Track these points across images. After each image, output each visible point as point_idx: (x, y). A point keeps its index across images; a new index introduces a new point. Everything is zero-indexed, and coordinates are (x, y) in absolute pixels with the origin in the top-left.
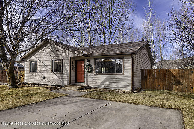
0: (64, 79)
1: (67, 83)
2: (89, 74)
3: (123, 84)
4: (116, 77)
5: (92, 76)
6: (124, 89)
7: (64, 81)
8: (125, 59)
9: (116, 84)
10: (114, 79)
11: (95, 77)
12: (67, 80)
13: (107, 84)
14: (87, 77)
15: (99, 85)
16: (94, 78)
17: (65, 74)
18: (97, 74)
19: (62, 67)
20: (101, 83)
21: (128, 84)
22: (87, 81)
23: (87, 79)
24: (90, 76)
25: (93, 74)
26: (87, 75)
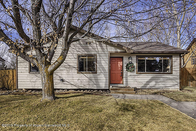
0: (99, 81)
1: (104, 86)
2: (129, 73)
3: (172, 83)
4: (163, 76)
5: (134, 75)
6: (173, 88)
7: (100, 83)
8: (173, 58)
9: (163, 83)
10: (162, 79)
11: (138, 76)
12: (105, 81)
13: (152, 84)
14: (126, 77)
15: (143, 85)
16: (135, 78)
17: (102, 74)
18: (140, 73)
19: (96, 66)
20: (145, 83)
21: (176, 83)
22: (127, 82)
23: (127, 80)
24: (131, 75)
25: (135, 74)
26: (127, 75)
